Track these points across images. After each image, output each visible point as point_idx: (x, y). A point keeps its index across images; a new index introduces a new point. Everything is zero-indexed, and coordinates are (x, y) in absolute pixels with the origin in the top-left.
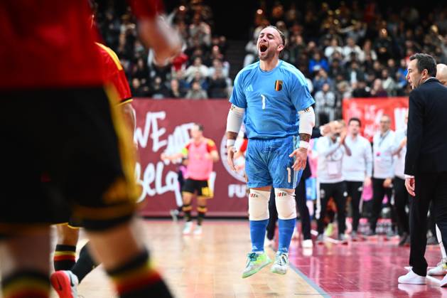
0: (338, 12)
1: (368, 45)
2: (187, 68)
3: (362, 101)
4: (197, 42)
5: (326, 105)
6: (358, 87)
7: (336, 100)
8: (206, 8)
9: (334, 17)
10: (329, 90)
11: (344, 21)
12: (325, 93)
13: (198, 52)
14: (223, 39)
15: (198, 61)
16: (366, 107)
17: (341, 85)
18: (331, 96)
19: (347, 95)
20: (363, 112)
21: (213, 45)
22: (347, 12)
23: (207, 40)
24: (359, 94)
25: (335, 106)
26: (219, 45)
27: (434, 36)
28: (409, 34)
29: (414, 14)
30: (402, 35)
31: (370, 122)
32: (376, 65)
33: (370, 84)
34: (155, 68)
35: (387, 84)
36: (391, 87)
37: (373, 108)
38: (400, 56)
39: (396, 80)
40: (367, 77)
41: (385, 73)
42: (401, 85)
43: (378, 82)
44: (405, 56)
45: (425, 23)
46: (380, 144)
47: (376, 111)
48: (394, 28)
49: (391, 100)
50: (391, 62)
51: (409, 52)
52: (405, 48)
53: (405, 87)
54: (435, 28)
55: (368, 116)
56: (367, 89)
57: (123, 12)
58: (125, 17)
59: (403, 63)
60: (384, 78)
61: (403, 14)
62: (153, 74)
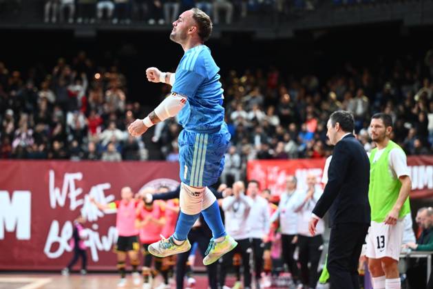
0: (244, 79)
1: (271, 110)
2: (102, 131)
3: (266, 162)
4: (112, 109)
5: (232, 167)
6: (262, 150)
7: (241, 162)
8: (121, 76)
9: (240, 84)
10: (235, 153)
11: (248, 88)
12: (232, 155)
13: (113, 117)
14: (137, 105)
15: (113, 125)
16: (269, 168)
17: (246, 148)
18: (237, 158)
19: (251, 158)
20: (267, 173)
21: (126, 111)
22: (252, 79)
23: (121, 105)
24: (263, 156)
25: (240, 168)
26: (132, 111)
27: (332, 103)
28: (308, 100)
29: (314, 82)
30: (302, 102)
31: (273, 182)
32: (279, 130)
33: (274, 147)
34: (73, 131)
35: (289, 147)
36: (293, 150)
37: (275, 169)
38: (300, 120)
39: (297, 142)
40: (270, 140)
41: (287, 137)
42: (301, 148)
43: (280, 145)
44: (306, 121)
45: (324, 90)
46: (286, 202)
47: (279, 172)
48: (296, 94)
49: (292, 162)
50: (292, 127)
51: (310, 117)
52: (306, 114)
53: (306, 150)
54: (333, 95)
55: (271, 177)
56: (271, 152)
57: (43, 80)
58: (44, 85)
59: (304, 127)
60: (286, 142)
61: (304, 81)
62: (70, 138)
